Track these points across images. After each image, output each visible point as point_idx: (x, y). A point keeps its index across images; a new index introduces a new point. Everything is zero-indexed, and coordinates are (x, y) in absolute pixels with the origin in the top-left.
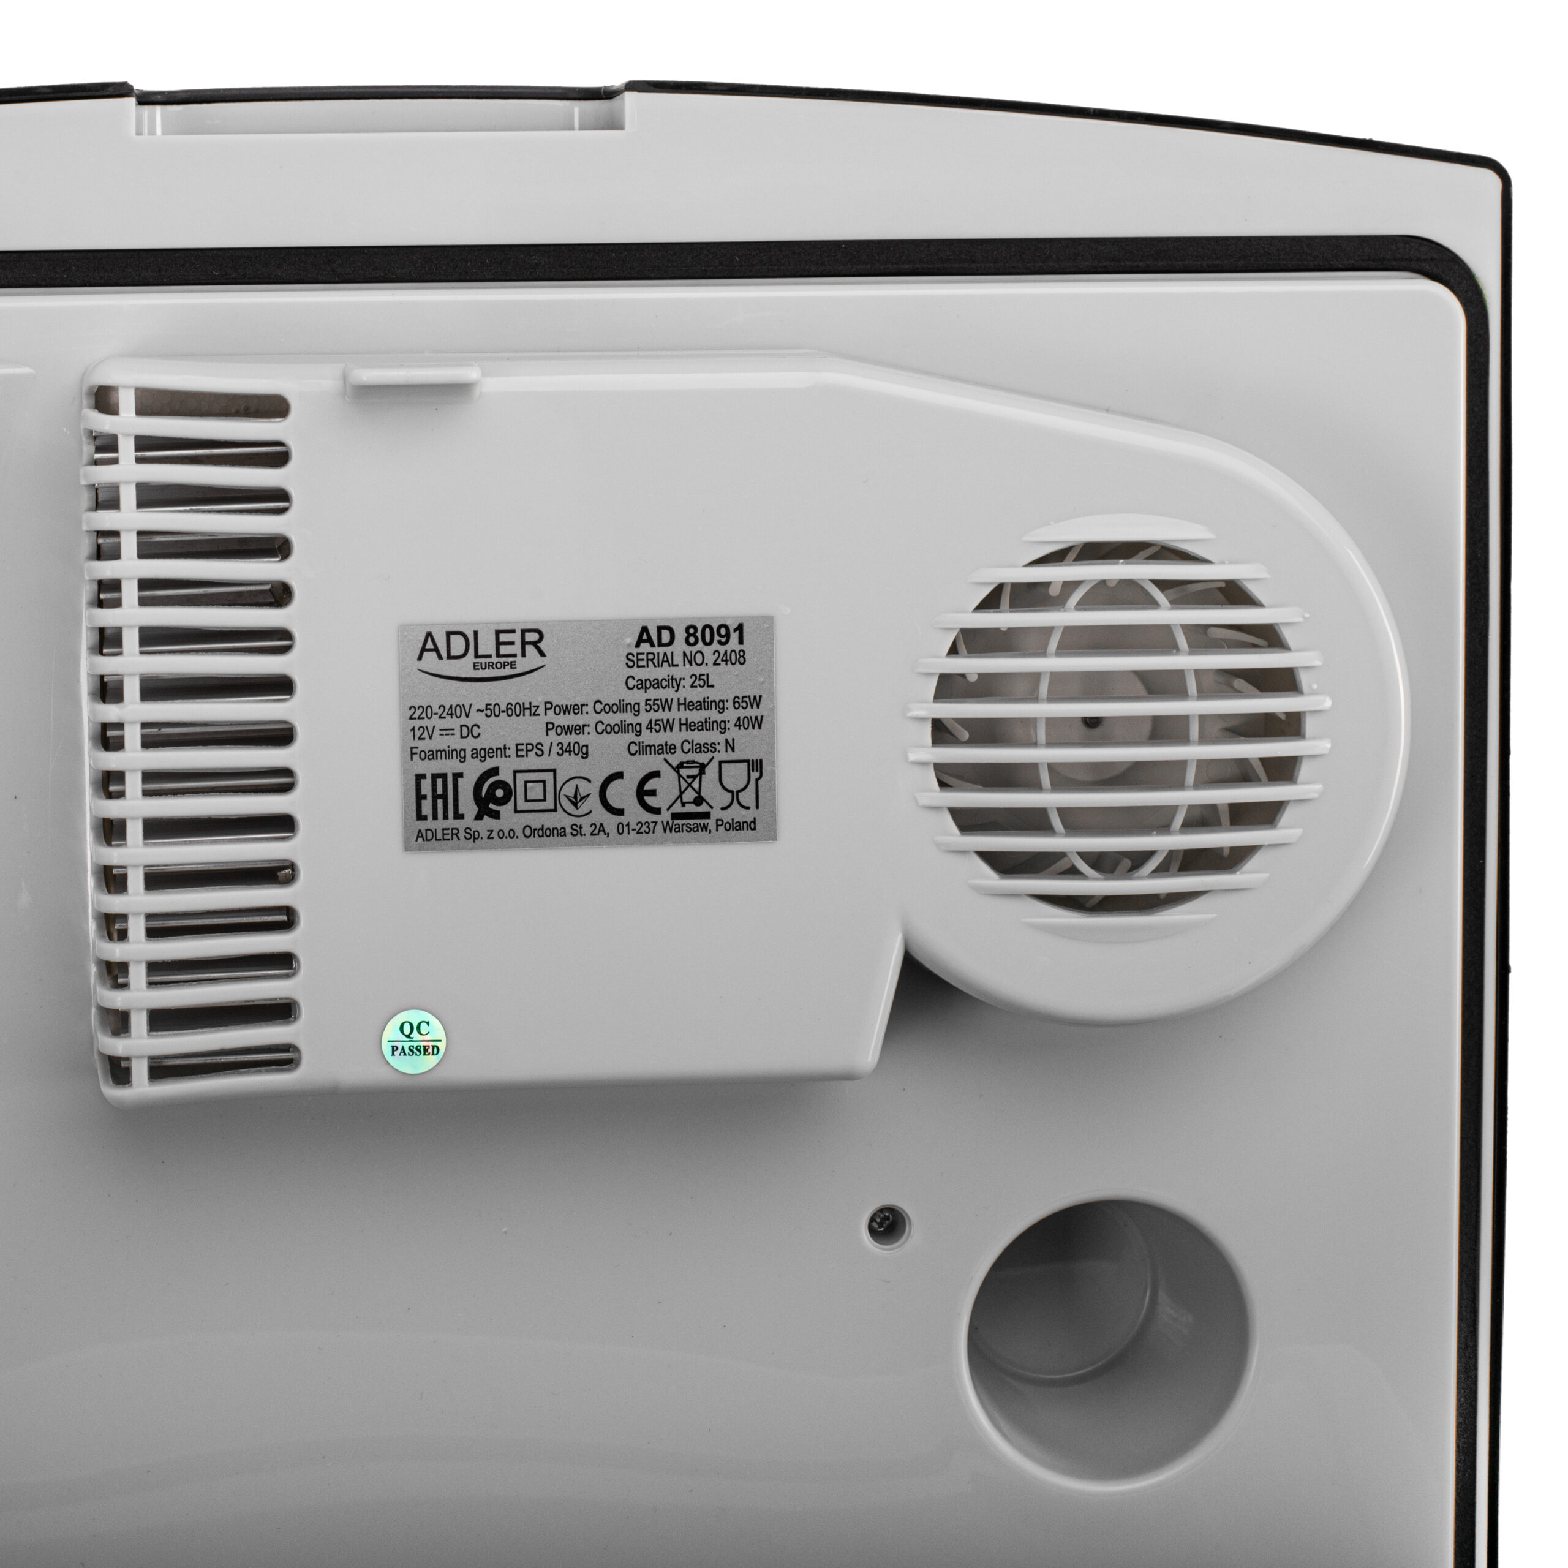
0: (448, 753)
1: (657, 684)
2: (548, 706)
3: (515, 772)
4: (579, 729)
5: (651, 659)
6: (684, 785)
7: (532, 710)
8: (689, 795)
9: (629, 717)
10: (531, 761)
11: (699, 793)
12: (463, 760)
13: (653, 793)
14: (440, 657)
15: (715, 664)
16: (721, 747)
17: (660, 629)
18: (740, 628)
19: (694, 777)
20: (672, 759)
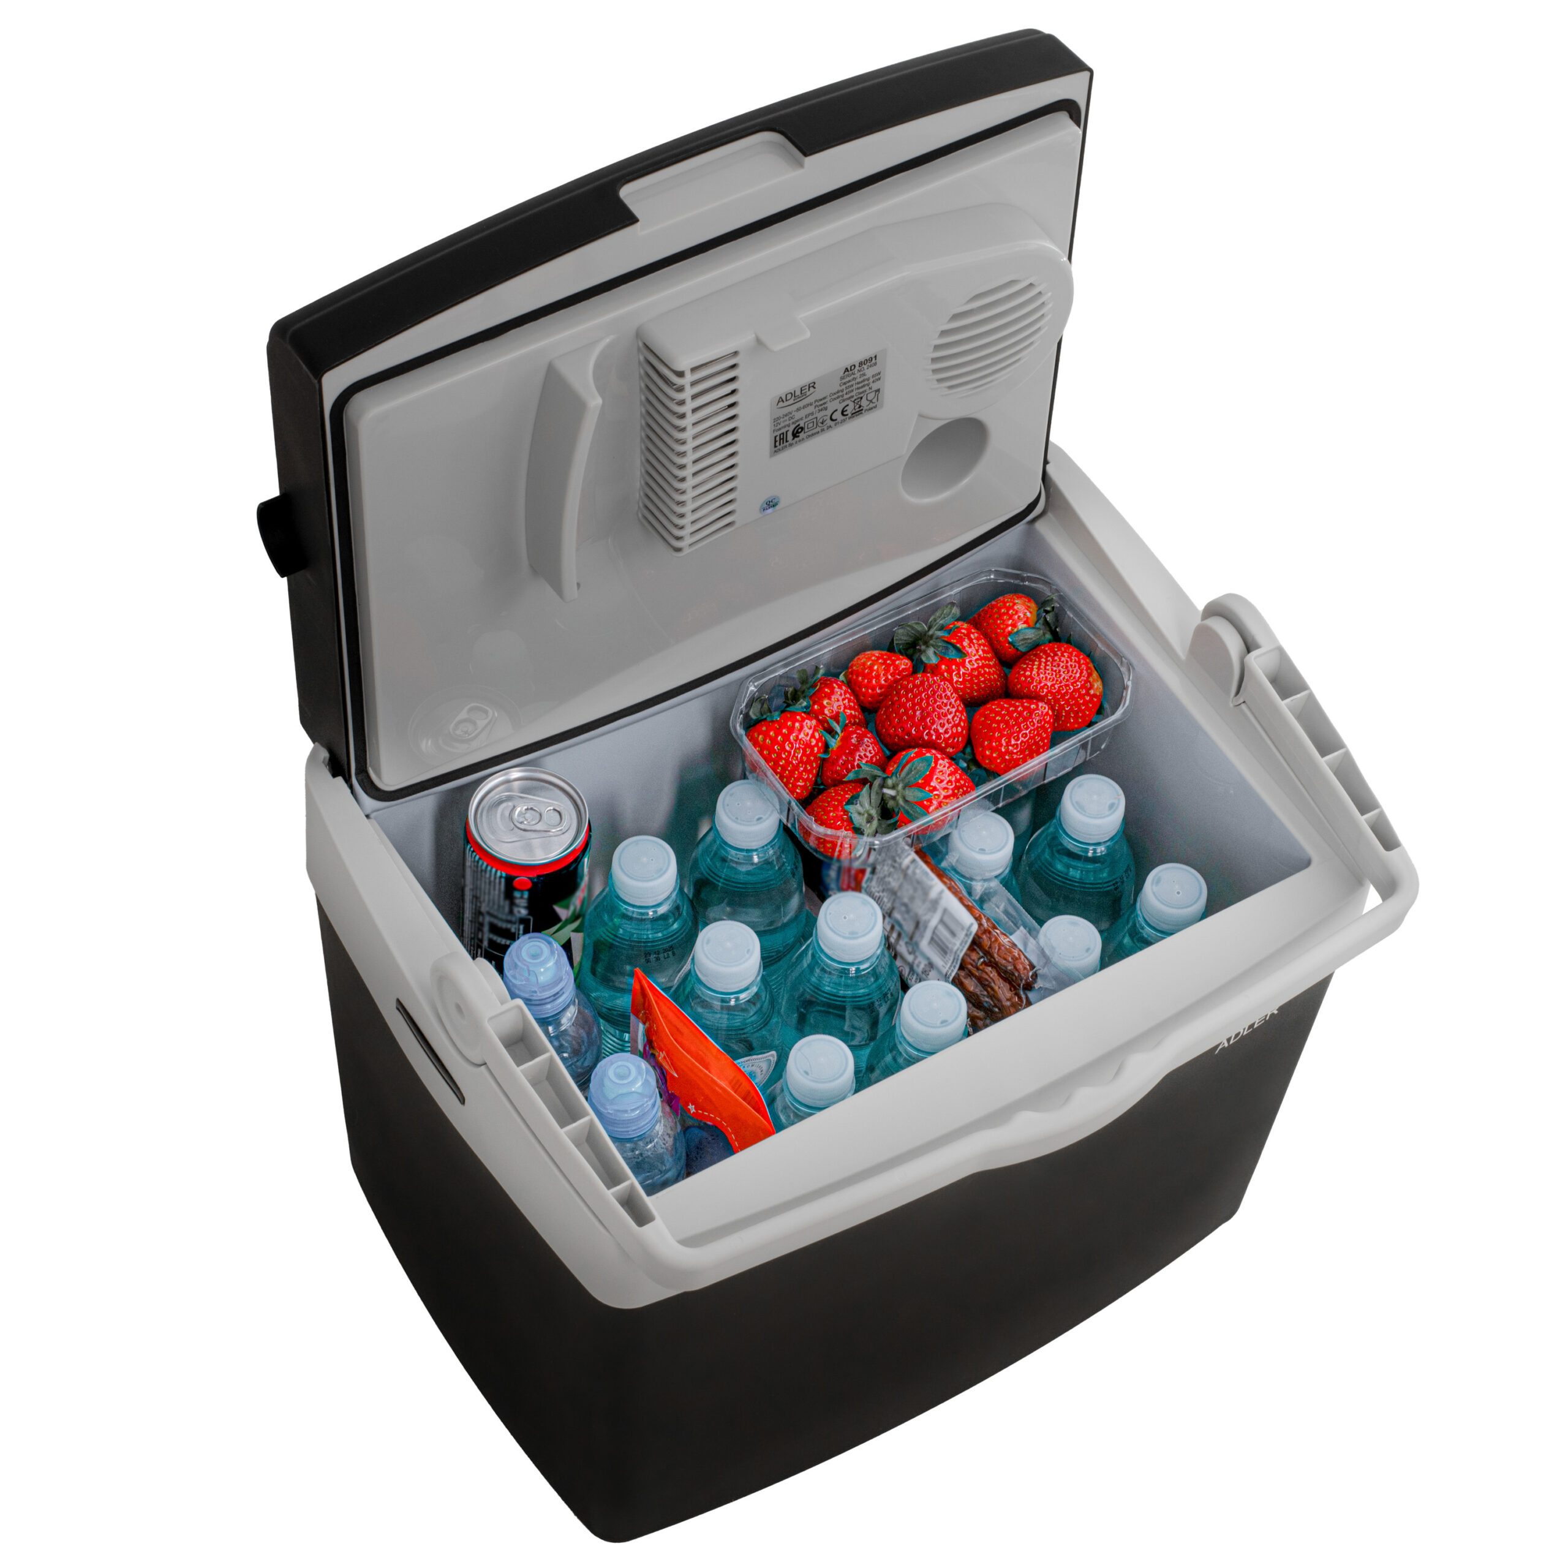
20: (853, 399)
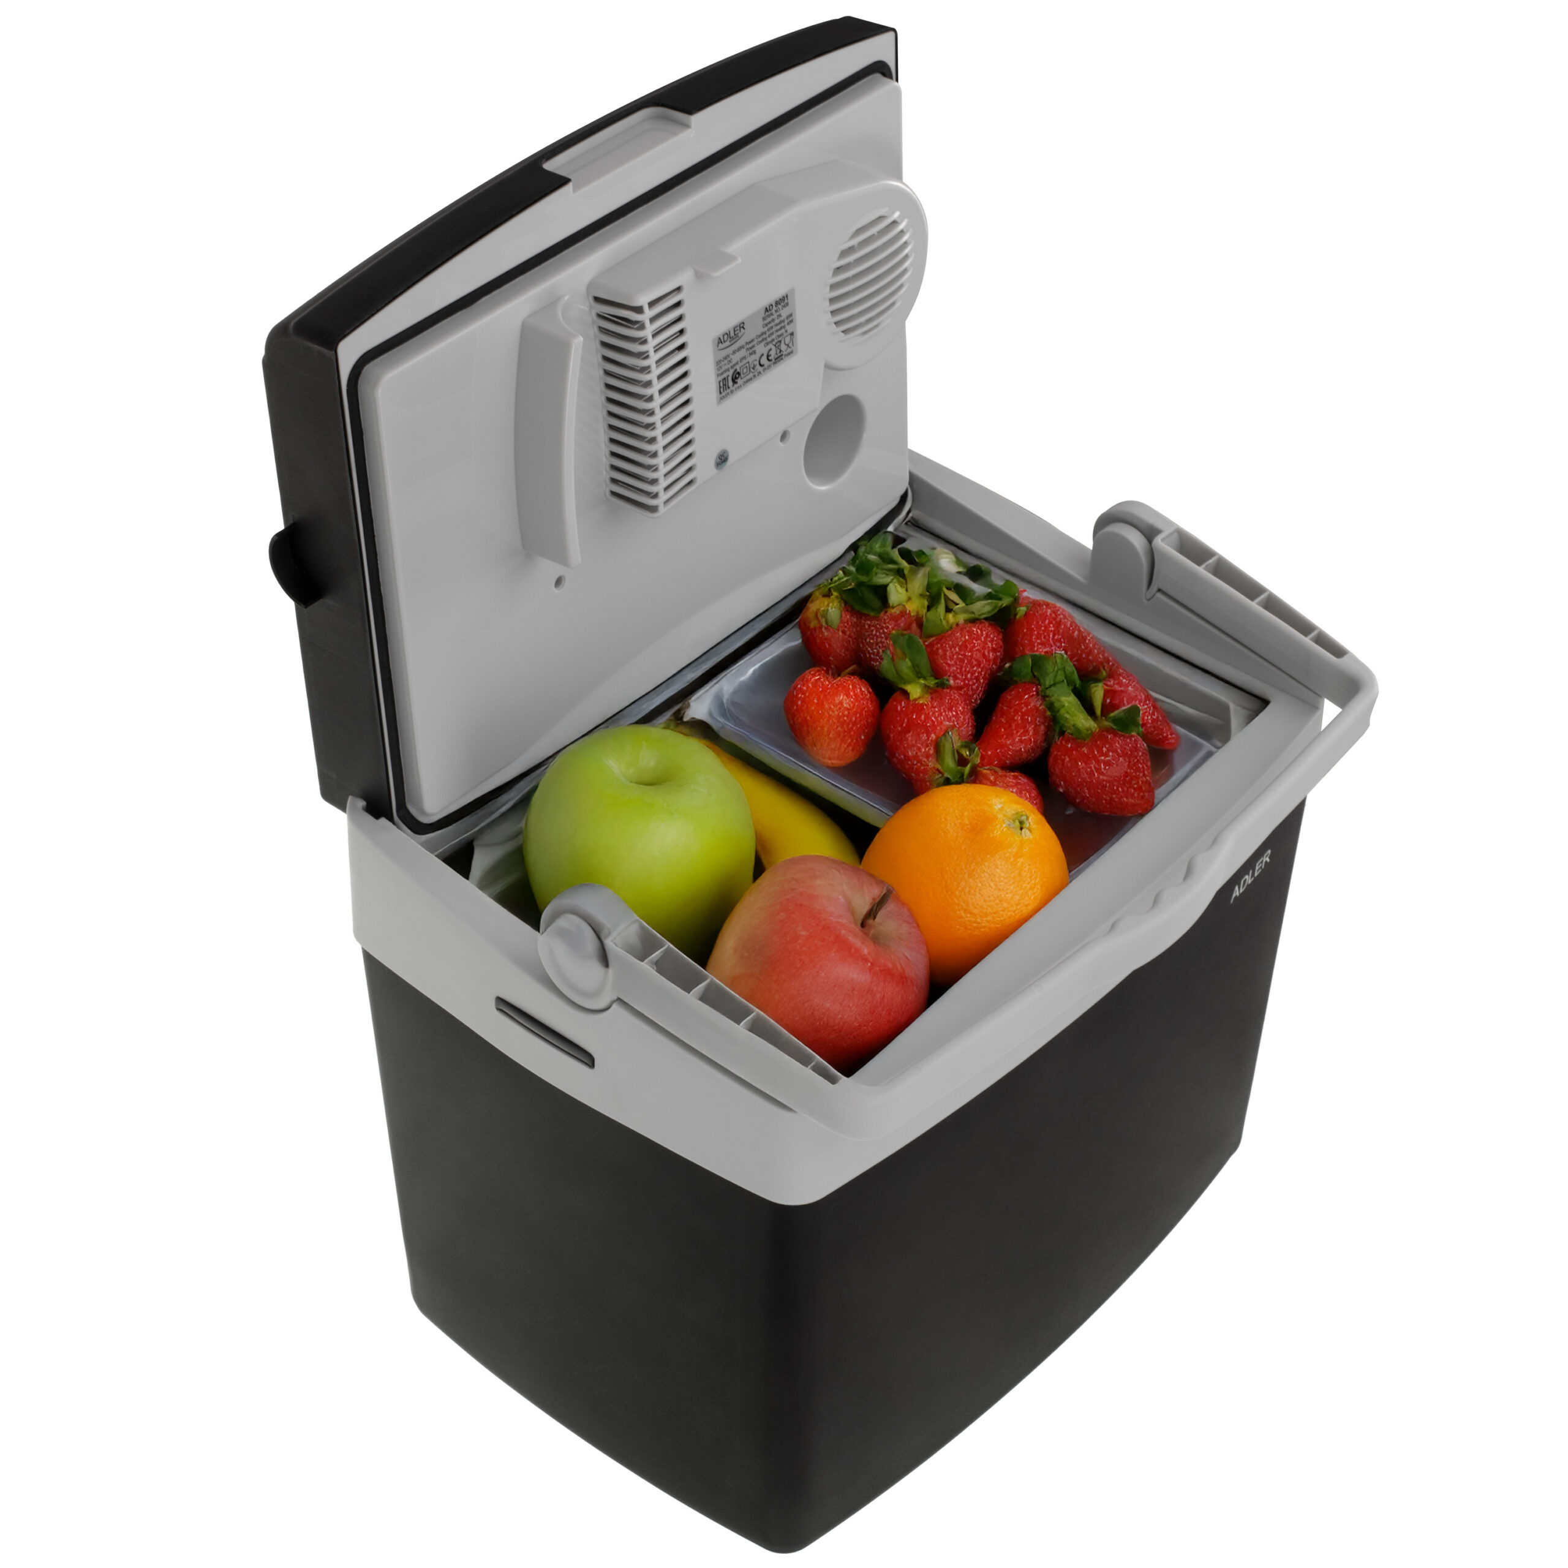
0: (726, 371)
1: (770, 323)
2: (746, 343)
3: (740, 367)
4: (753, 347)
5: (768, 316)
7: (742, 347)
8: (778, 351)
9: (764, 336)
10: (744, 362)
11: (780, 349)
12: (729, 370)
13: (770, 355)
14: (722, 343)
16: (784, 333)
19: (779, 345)
20: (774, 343)
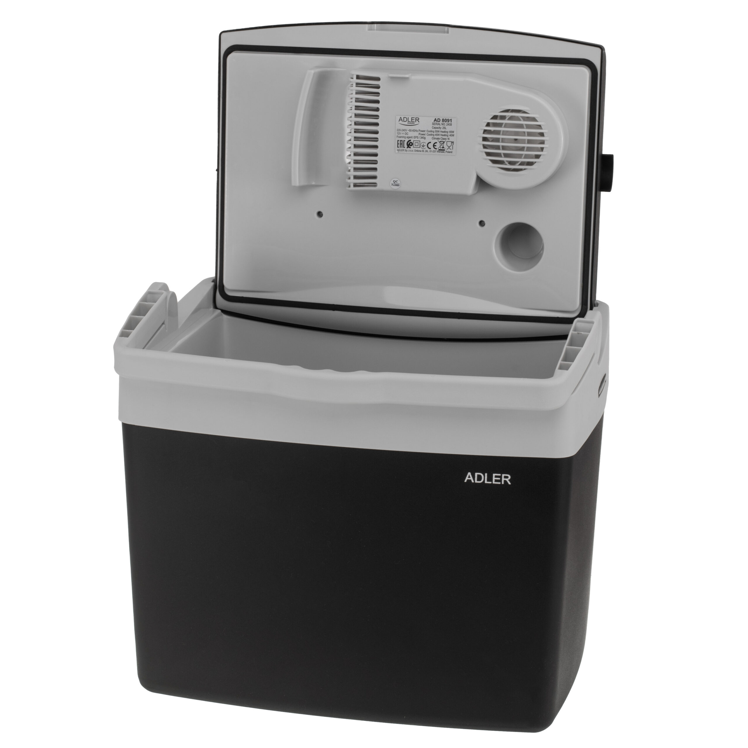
0: (403, 137)
1: (437, 128)
2: (419, 130)
3: (414, 141)
4: (424, 135)
5: (436, 124)
6: (441, 145)
7: (417, 131)
8: (442, 147)
9: (432, 133)
10: (416, 139)
11: (443, 146)
12: (405, 138)
13: (436, 146)
14: (402, 121)
15: (447, 125)
16: (447, 139)
17: (438, 119)
18: (451, 120)
19: (442, 144)
